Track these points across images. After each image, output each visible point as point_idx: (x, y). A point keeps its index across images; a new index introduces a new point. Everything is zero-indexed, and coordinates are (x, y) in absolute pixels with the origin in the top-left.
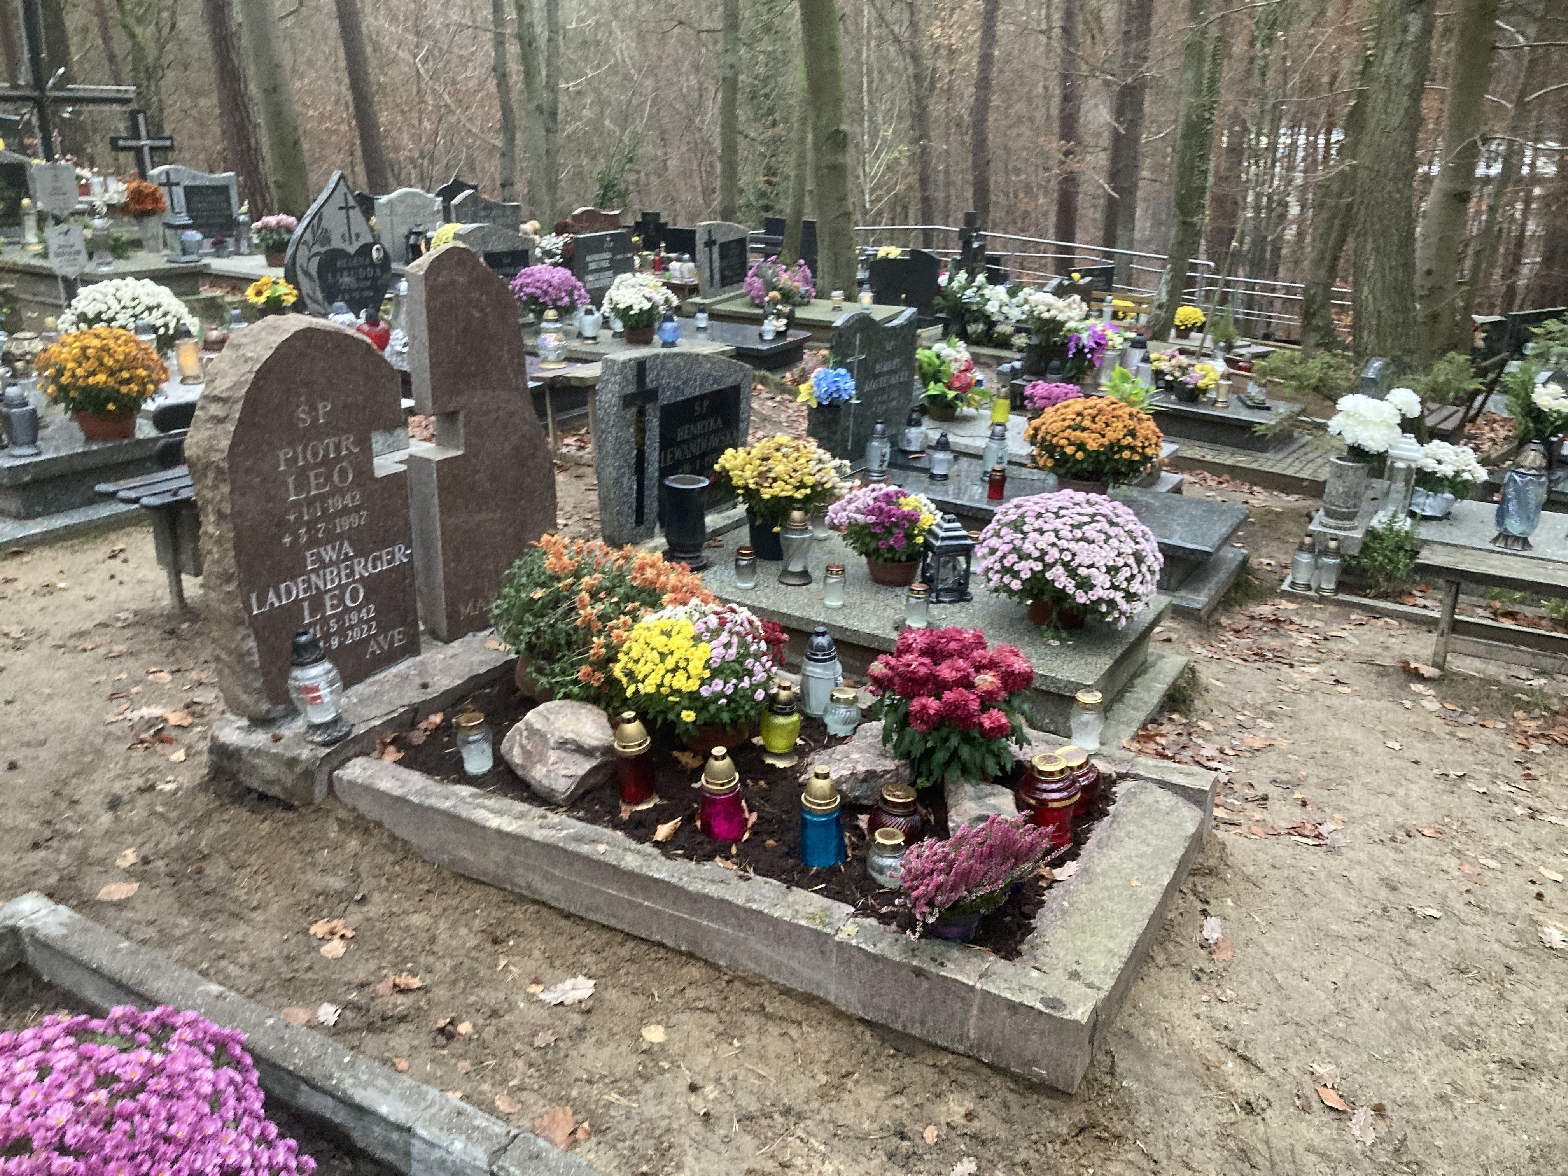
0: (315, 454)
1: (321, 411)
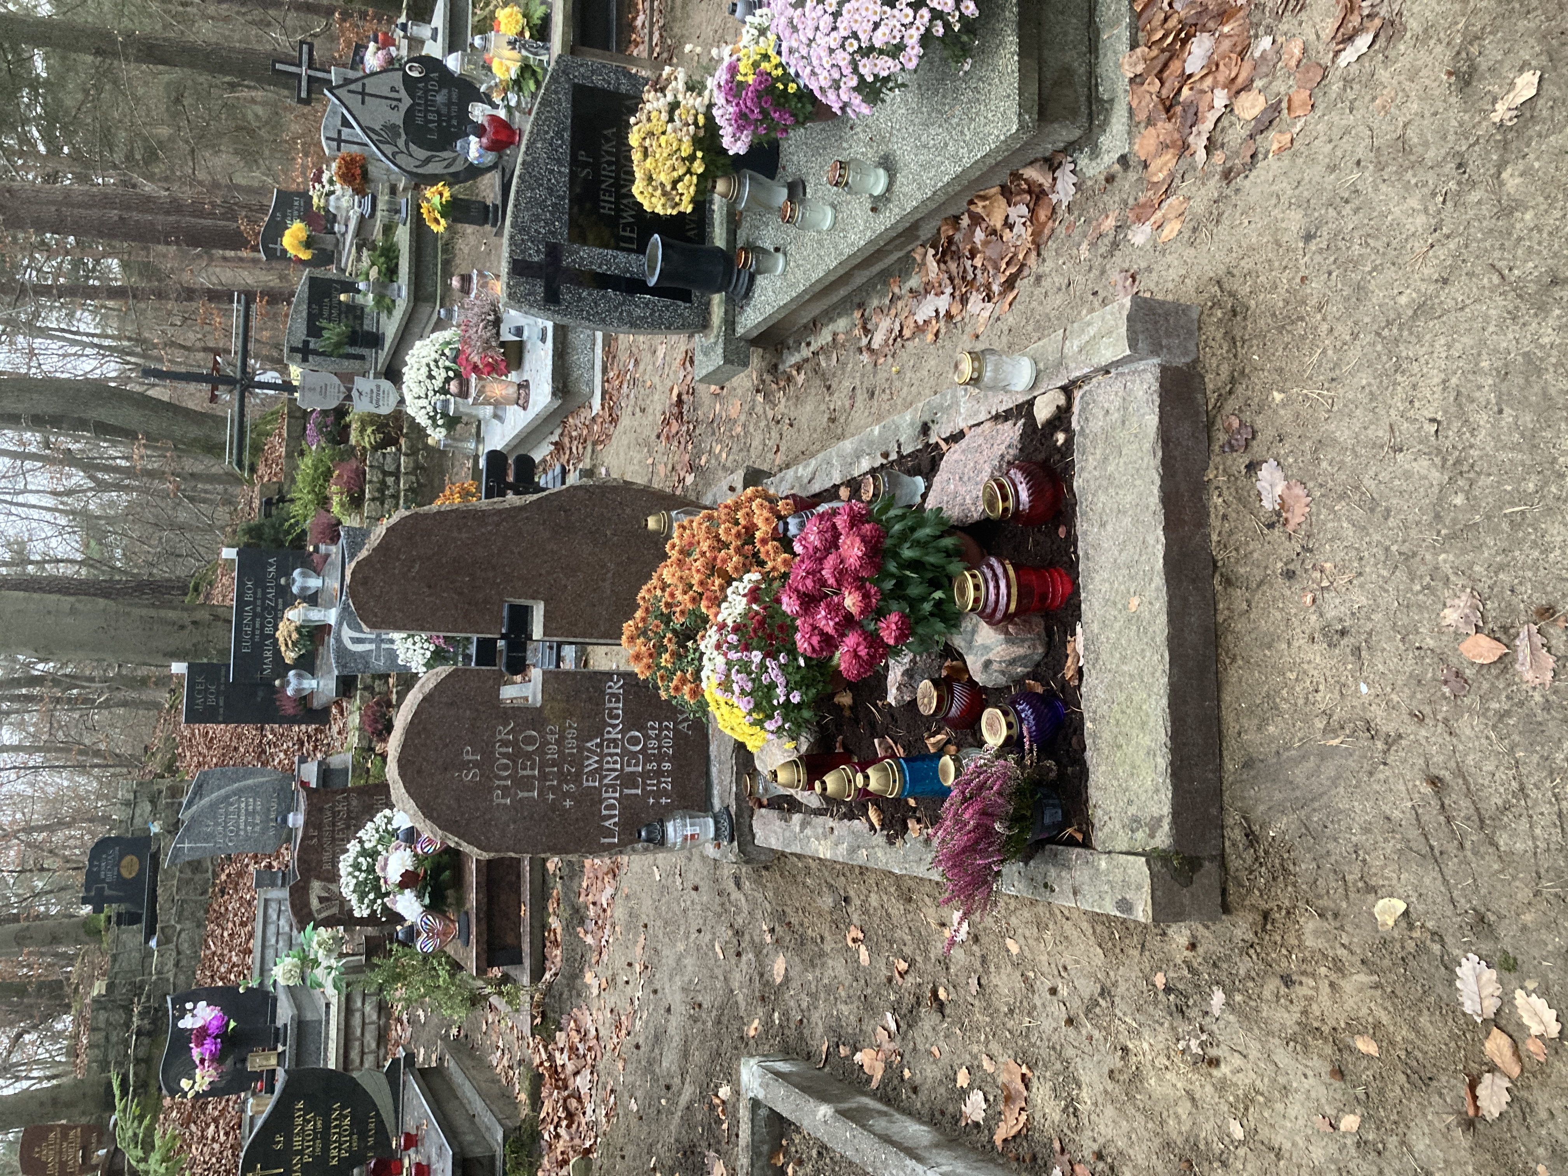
0: (506, 767)
1: (470, 757)
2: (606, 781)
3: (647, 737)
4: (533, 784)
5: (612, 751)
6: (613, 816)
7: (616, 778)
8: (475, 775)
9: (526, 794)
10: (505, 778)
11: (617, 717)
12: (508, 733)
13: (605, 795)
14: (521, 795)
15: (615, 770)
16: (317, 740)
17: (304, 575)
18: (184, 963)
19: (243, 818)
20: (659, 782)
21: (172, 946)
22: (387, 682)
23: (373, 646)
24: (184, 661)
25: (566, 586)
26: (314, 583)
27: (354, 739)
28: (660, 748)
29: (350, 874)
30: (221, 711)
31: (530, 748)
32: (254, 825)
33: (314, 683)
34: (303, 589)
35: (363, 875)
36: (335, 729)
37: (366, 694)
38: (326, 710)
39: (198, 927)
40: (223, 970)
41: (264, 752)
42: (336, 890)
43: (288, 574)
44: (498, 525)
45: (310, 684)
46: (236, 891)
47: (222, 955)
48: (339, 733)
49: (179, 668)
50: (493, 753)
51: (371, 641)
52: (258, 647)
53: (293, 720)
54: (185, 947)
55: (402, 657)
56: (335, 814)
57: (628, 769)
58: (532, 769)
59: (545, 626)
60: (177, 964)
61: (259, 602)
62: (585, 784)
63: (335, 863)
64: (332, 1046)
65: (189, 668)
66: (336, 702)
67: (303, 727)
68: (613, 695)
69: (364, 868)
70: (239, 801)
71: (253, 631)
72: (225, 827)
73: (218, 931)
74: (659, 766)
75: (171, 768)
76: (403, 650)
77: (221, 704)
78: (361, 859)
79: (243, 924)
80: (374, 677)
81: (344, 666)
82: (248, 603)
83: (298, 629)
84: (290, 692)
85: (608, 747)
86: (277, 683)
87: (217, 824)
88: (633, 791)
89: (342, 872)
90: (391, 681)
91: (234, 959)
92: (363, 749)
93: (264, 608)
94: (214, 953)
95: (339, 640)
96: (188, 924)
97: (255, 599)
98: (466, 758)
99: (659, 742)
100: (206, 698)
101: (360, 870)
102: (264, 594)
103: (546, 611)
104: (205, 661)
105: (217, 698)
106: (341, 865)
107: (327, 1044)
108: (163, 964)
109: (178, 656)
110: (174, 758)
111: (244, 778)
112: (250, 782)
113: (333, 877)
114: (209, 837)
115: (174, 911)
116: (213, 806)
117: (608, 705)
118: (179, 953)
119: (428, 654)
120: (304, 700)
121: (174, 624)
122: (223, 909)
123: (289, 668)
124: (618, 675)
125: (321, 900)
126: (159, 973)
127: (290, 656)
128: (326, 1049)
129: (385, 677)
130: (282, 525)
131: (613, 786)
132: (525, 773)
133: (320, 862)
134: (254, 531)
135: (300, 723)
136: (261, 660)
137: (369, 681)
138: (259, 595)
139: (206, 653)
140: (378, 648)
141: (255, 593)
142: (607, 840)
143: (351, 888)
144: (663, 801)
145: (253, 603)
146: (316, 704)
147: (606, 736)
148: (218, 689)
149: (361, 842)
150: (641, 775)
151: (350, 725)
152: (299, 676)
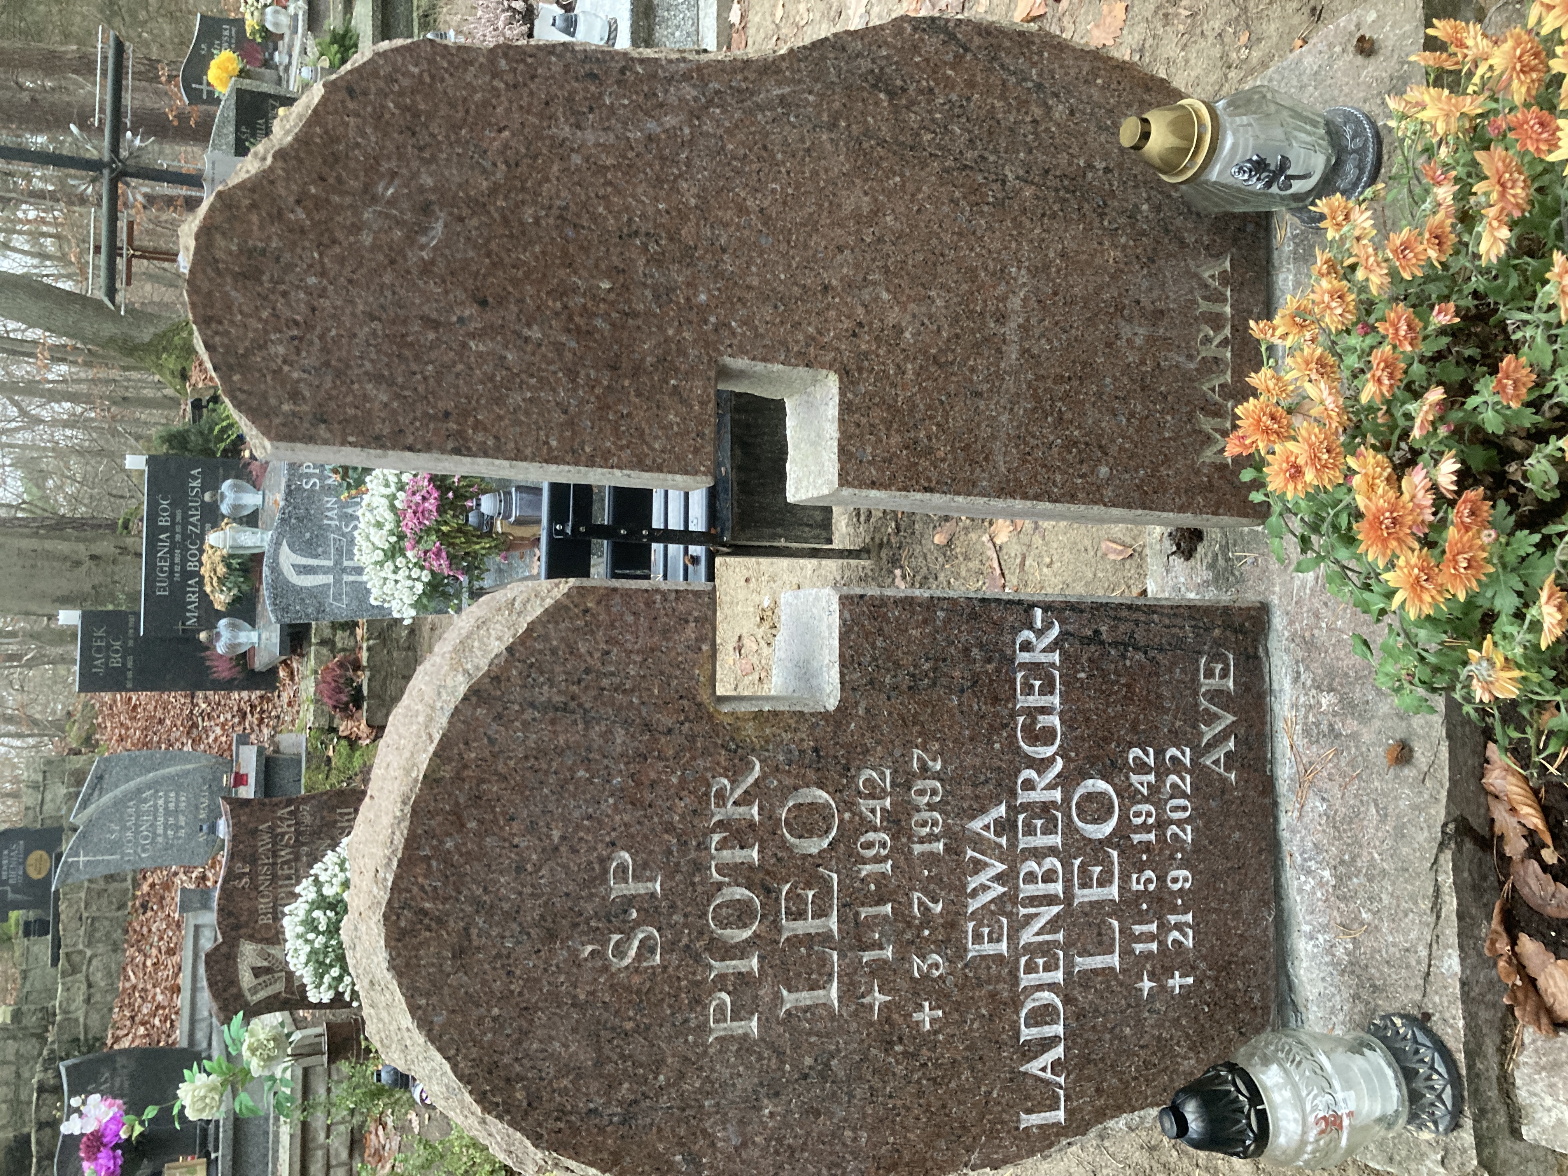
0: (741, 913)
1: (633, 888)
2: (1028, 936)
3: (1129, 795)
4: (824, 961)
5: (1041, 841)
6: (1047, 1044)
7: (1053, 925)
8: (646, 947)
9: (806, 998)
10: (742, 950)
11: (1046, 736)
12: (745, 800)
13: (1026, 980)
14: (790, 999)
15: (1049, 900)
16: (262, 711)
17: (237, 489)
18: (97, 997)
19: (161, 819)
20: (1164, 927)
21: (80, 977)
22: (353, 634)
23: (329, 579)
24: (74, 608)
25: (898, 330)
26: (251, 499)
27: (308, 716)
28: (1161, 825)
29: (298, 936)
30: (130, 674)
31: (814, 846)
32: (177, 828)
33: (254, 636)
34: (236, 507)
35: (321, 939)
36: (285, 697)
37: (325, 651)
38: (272, 672)
39: (115, 951)
40: (145, 1011)
41: (195, 725)
42: (280, 956)
43: (216, 488)
44: (695, 115)
45: (248, 637)
46: (162, 907)
47: (144, 990)
48: (290, 704)
49: (69, 617)
50: (699, 867)
51: (326, 571)
52: (178, 590)
53: (229, 685)
54: (99, 978)
55: (375, 592)
56: (276, 838)
57: (1083, 896)
58: (821, 913)
59: (843, 452)
60: (88, 1001)
61: (178, 529)
62: (973, 950)
63: (277, 916)
64: (284, 1156)
65: (85, 617)
66: (284, 662)
67: (245, 694)
68: (1035, 668)
69: (322, 927)
70: (155, 796)
71: (171, 567)
72: (137, 832)
73: (139, 959)
74: (1161, 879)
75: (89, 742)
76: (378, 582)
77: (130, 665)
78: (317, 914)
79: (171, 952)
80: (336, 626)
81: (285, 610)
82: (164, 529)
83: (226, 561)
84: (221, 648)
85: (1030, 831)
86: (203, 636)
87: (124, 829)
88: (1097, 962)
89: (288, 935)
90: (359, 631)
91: (160, 997)
92: (321, 729)
93: (185, 536)
94: (134, 987)
95: (275, 569)
96: (101, 948)
97: (173, 523)
98: (618, 889)
99: (1160, 806)
100: (108, 658)
101: (315, 929)
102: (186, 517)
103: (846, 407)
104: (110, 607)
105: (124, 658)
106: (286, 922)
107: (276, 1151)
108: (70, 1000)
109: (66, 601)
110: (94, 728)
111: (162, 765)
112: (172, 770)
113: (276, 937)
114: (115, 847)
115: (82, 932)
116: (119, 804)
117: (1024, 701)
118: (90, 986)
119: (419, 588)
120: (243, 659)
121: (65, 558)
122: (145, 930)
123: (219, 615)
124: (1047, 608)
125: (257, 972)
126: (65, 1012)
127: (220, 600)
128: (276, 1159)
129: (350, 626)
130: (211, 430)
131: (1045, 949)
132: (801, 927)
133: (254, 913)
134: (178, 440)
135: (241, 688)
136: (183, 606)
137: (327, 633)
138: (179, 518)
139: (113, 598)
140: (338, 581)
141: (173, 516)
142: (1035, 1119)
143: (303, 958)
144: (1176, 982)
145: (171, 529)
146: (260, 663)
147: (1024, 797)
148: (124, 646)
149: (317, 881)
150: (1115, 909)
151: (303, 696)
152: (233, 627)
